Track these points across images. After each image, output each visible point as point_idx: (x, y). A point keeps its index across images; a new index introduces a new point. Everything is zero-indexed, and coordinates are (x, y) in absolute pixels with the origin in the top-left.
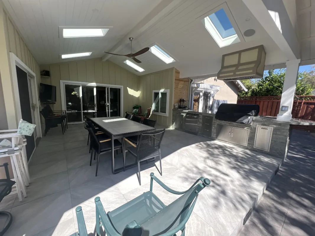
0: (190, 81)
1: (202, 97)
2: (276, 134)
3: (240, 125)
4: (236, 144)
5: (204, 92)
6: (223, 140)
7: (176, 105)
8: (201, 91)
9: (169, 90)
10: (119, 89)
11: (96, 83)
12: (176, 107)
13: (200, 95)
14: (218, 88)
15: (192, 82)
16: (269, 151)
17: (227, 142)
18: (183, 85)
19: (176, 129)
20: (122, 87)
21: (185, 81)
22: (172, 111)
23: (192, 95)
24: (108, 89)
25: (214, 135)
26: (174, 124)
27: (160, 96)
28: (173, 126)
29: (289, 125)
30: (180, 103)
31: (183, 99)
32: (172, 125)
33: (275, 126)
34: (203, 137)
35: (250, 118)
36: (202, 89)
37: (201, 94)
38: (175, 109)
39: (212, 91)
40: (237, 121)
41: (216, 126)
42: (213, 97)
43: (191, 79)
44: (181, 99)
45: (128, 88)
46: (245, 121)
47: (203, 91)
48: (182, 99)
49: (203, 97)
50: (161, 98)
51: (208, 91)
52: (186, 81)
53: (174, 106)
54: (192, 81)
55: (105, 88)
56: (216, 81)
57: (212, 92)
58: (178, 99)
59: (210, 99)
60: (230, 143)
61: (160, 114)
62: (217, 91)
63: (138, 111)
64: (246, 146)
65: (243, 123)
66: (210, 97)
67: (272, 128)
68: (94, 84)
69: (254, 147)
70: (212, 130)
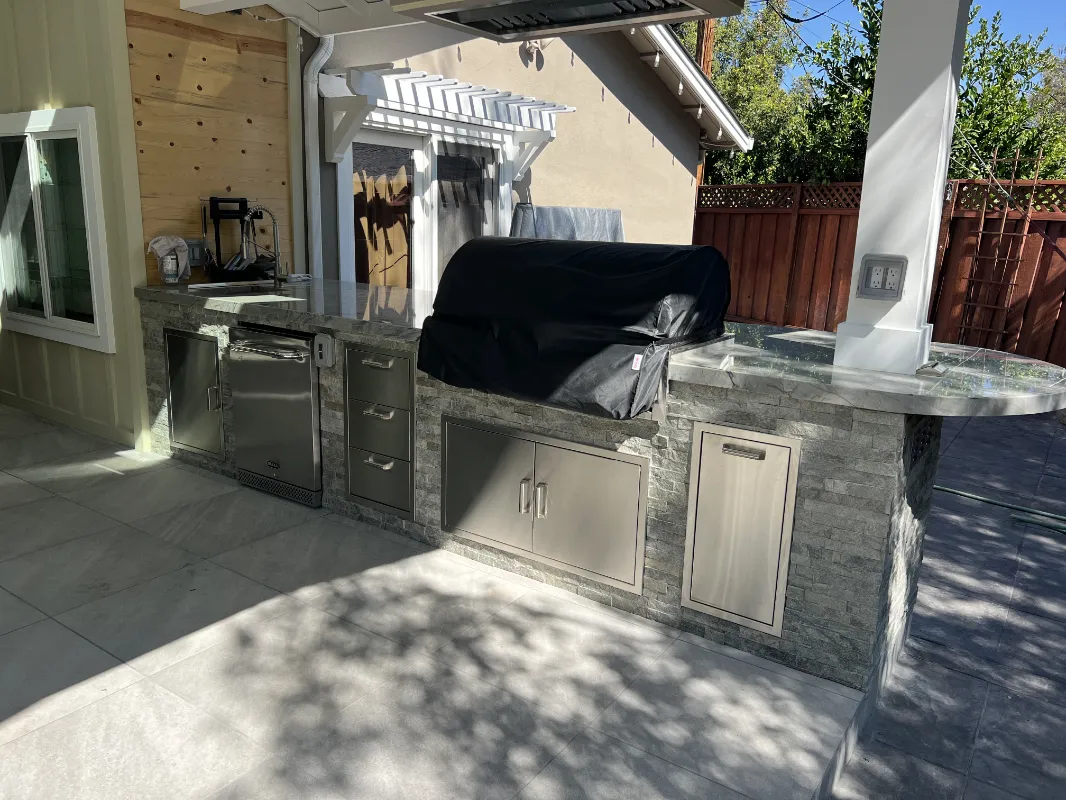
0: (296, 45)
1: (426, 186)
2: (818, 495)
3: (585, 424)
4: (570, 575)
5: (443, 144)
6: (491, 549)
7: (161, 246)
8: (423, 139)
9: (90, 111)
12: (170, 265)
13: (410, 165)
14: (547, 121)
15: (322, 58)
16: (776, 630)
17: (518, 564)
18: (228, 78)
19: (180, 458)
21: (243, 45)
22: (134, 306)
23: (329, 169)
25: (428, 506)
26: (164, 414)
27: (36, 169)
28: (156, 430)
29: (901, 423)
30: (211, 237)
31: (243, 203)
32: (151, 424)
33: (810, 429)
34: (361, 518)
35: (643, 369)
36: (423, 125)
37: (422, 161)
38: (155, 288)
39: (508, 138)
40: (558, 395)
41: (437, 430)
42: (522, 186)
43: (304, 32)
44: (214, 201)
46: (610, 392)
47: (435, 139)
48: (235, 194)
49: (435, 184)
50: (42, 186)
51: (482, 139)
52: (263, 45)
53: (153, 261)
54: (313, 44)
56: (533, 64)
57: (509, 150)
58: (191, 197)
59: (495, 196)
60: (535, 565)
61: (54, 328)
62: (544, 140)
64: (637, 590)
65: (595, 409)
66: (495, 184)
67: (796, 444)
69: (686, 602)
70: (418, 465)
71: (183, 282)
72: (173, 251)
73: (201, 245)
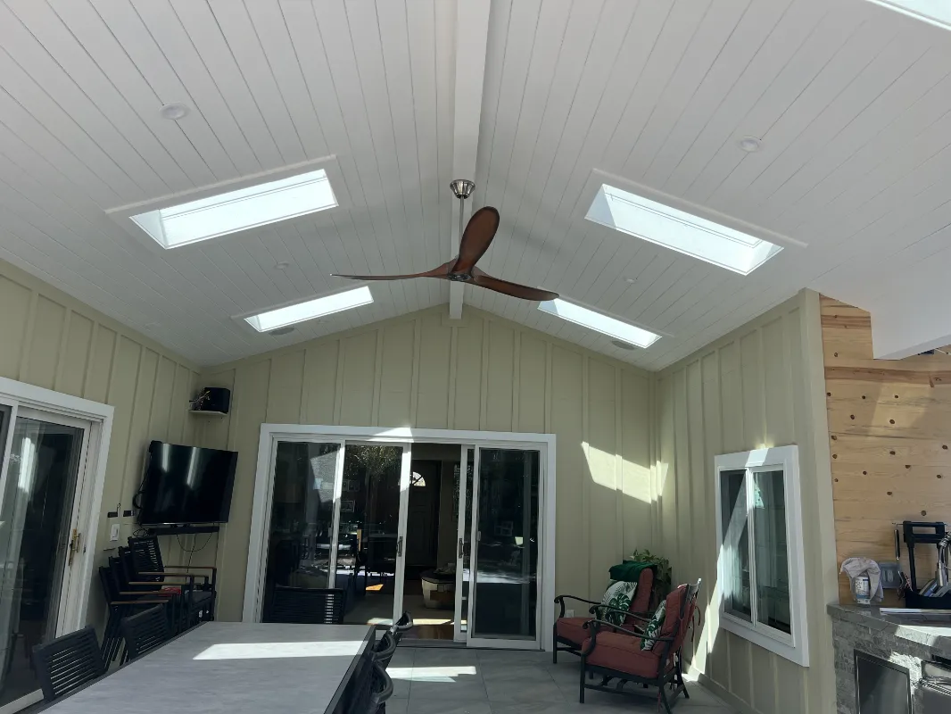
7: (853, 567)
9: (794, 449)
10: (535, 455)
11: (415, 426)
20: (547, 444)
24: (471, 453)
27: (752, 495)
31: (940, 527)
45: (585, 445)
53: (845, 581)
55: (456, 449)
58: (884, 521)
61: (758, 633)
63: (630, 595)
68: (402, 434)
71: (875, 605)
72: (865, 573)
73: (895, 568)
